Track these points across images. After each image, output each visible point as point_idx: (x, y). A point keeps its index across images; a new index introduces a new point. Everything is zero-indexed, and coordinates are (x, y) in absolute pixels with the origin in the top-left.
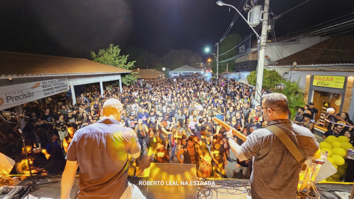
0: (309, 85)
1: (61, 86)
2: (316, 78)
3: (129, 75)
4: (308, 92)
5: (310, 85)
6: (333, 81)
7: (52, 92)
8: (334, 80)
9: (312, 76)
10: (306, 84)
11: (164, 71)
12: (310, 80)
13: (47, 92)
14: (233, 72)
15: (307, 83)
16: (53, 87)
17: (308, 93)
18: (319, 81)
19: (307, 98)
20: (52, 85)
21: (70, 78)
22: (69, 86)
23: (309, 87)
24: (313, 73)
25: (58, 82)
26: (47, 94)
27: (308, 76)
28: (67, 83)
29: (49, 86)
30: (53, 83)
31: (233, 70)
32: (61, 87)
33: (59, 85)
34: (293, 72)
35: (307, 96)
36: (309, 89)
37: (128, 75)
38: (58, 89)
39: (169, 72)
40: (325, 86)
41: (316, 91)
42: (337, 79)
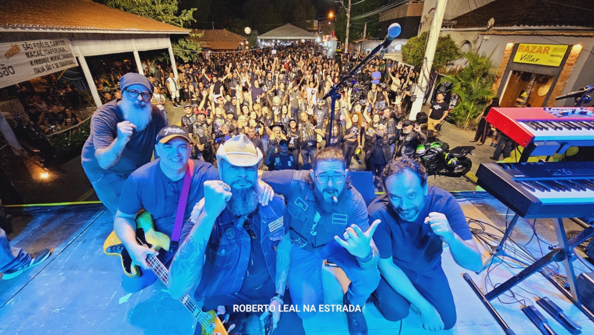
0: (507, 62)
1: (60, 56)
2: (522, 47)
3: (186, 39)
4: (504, 72)
5: (509, 61)
6: (547, 53)
7: (49, 69)
8: (549, 51)
9: (515, 44)
10: (503, 59)
11: (248, 35)
12: (510, 52)
13: (39, 66)
14: (373, 39)
15: (505, 58)
16: (47, 56)
17: (502, 75)
18: (526, 53)
19: (499, 83)
20: (43, 53)
21: (74, 40)
22: (77, 56)
23: (506, 65)
24: (518, 39)
25: (54, 48)
26: (39, 71)
27: (510, 45)
28: (70, 50)
29: (39, 55)
30: (44, 49)
31: (374, 37)
32: (61, 58)
33: (57, 54)
34: (485, 37)
35: (500, 80)
36: (505, 69)
38: (57, 62)
39: (258, 37)
40: (532, 63)
41: (514, 72)
42: (555, 50)
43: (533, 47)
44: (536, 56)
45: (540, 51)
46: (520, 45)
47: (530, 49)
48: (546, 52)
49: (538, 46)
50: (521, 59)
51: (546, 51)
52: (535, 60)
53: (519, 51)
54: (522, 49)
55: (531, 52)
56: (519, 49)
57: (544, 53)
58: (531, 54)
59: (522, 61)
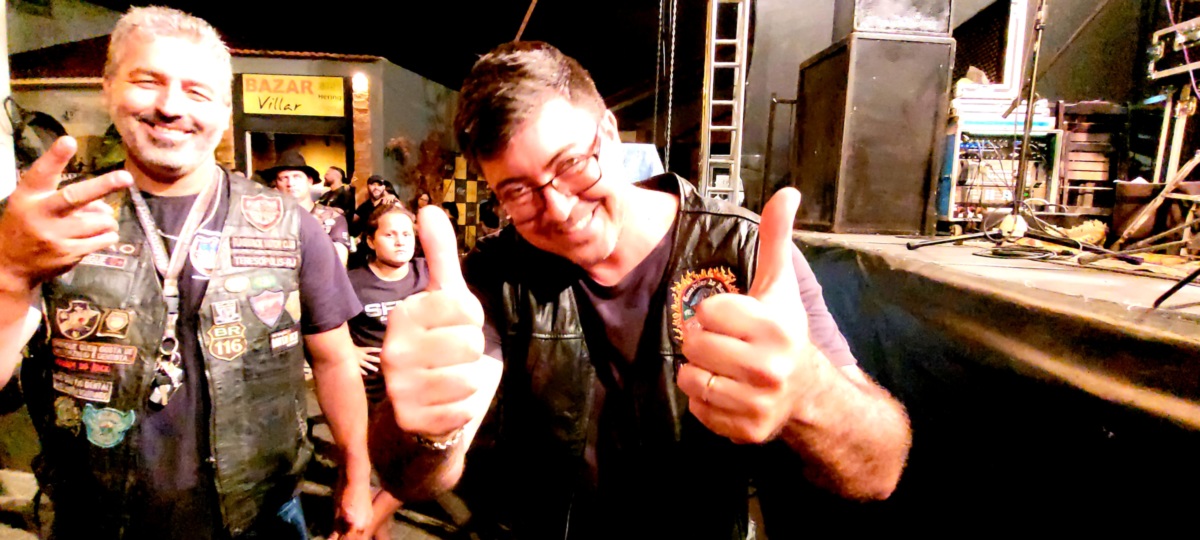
2: (251, 82)
4: (231, 139)
6: (311, 92)
8: (312, 88)
17: (231, 144)
18: (265, 95)
40: (288, 113)
42: (322, 86)
43: (275, 81)
44: (291, 99)
45: (292, 88)
46: (245, 77)
47: (273, 85)
48: (306, 91)
49: (287, 79)
50: (261, 107)
51: (307, 88)
52: (292, 106)
53: (248, 90)
54: (254, 86)
55: (276, 90)
56: (248, 85)
57: (303, 91)
58: (280, 96)
59: (266, 111)
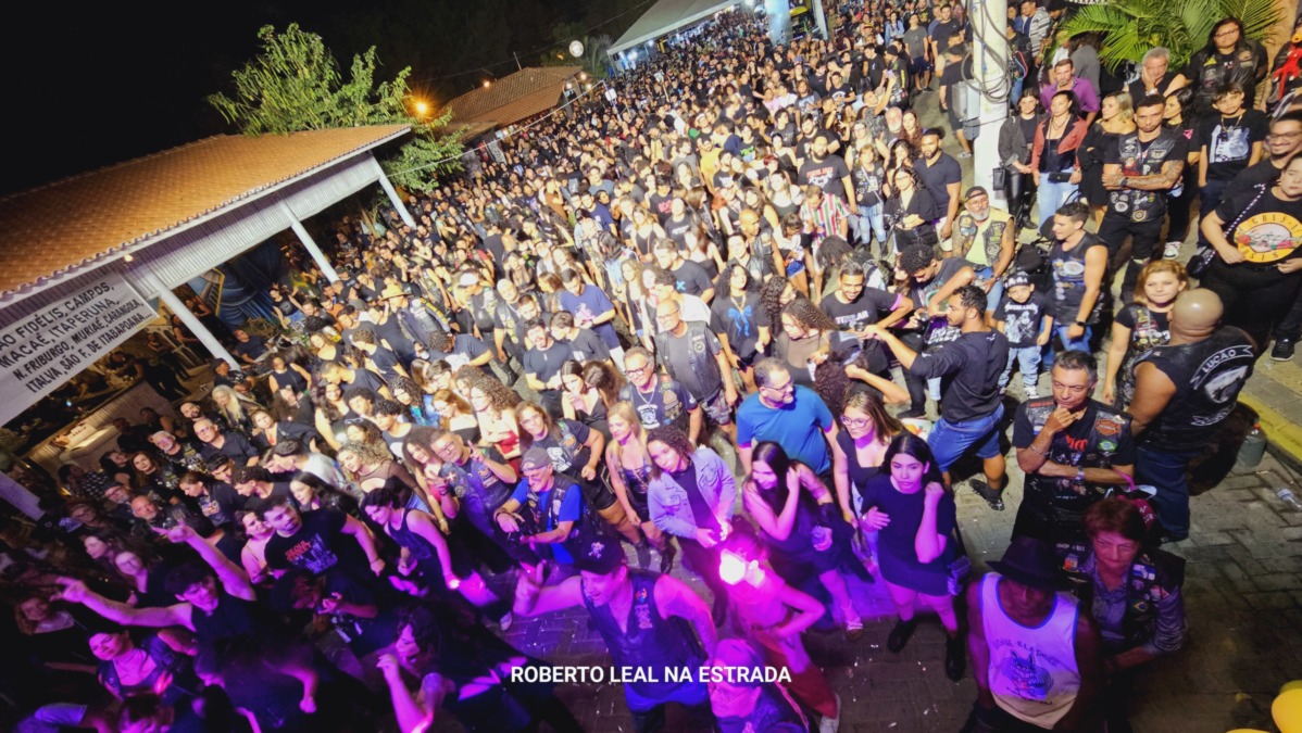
1: (101, 321)
3: (418, 141)
7: (70, 366)
11: (580, 58)
13: (39, 372)
16: (61, 340)
20: (47, 337)
21: (135, 268)
25: (77, 312)
26: (42, 383)
29: (36, 346)
30: (50, 326)
32: (104, 324)
37: (414, 145)
38: (94, 337)
39: (608, 52)
